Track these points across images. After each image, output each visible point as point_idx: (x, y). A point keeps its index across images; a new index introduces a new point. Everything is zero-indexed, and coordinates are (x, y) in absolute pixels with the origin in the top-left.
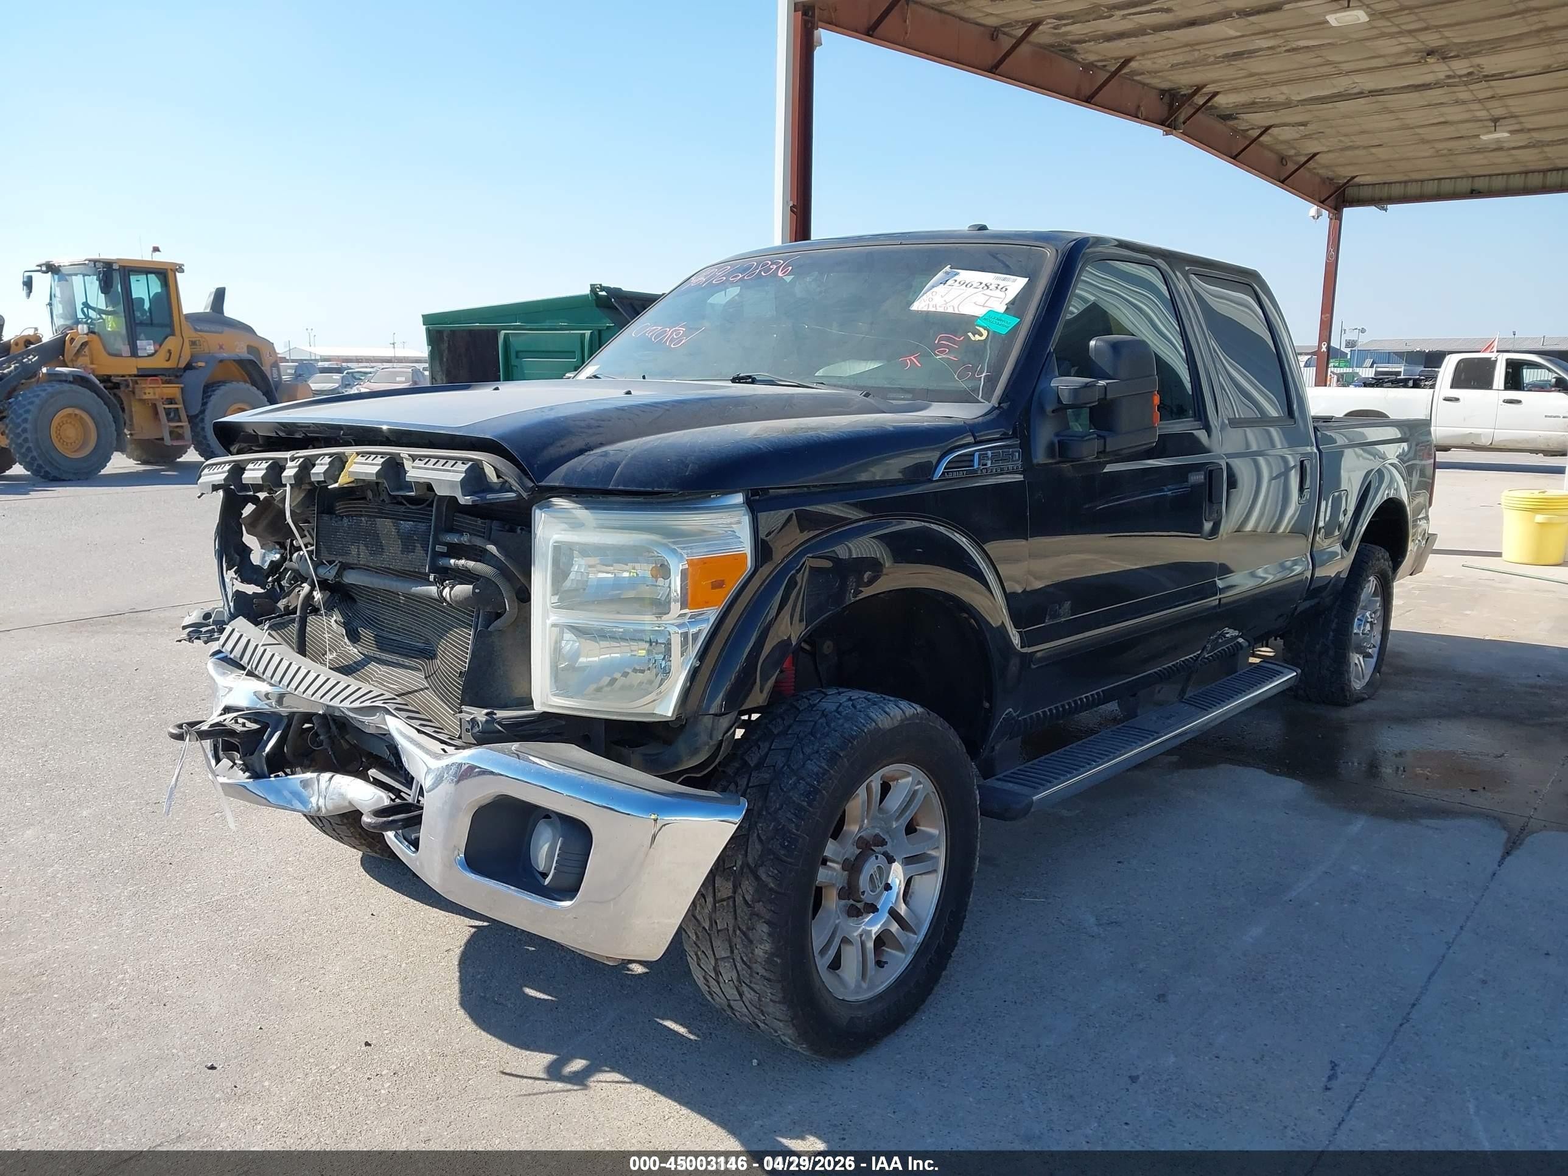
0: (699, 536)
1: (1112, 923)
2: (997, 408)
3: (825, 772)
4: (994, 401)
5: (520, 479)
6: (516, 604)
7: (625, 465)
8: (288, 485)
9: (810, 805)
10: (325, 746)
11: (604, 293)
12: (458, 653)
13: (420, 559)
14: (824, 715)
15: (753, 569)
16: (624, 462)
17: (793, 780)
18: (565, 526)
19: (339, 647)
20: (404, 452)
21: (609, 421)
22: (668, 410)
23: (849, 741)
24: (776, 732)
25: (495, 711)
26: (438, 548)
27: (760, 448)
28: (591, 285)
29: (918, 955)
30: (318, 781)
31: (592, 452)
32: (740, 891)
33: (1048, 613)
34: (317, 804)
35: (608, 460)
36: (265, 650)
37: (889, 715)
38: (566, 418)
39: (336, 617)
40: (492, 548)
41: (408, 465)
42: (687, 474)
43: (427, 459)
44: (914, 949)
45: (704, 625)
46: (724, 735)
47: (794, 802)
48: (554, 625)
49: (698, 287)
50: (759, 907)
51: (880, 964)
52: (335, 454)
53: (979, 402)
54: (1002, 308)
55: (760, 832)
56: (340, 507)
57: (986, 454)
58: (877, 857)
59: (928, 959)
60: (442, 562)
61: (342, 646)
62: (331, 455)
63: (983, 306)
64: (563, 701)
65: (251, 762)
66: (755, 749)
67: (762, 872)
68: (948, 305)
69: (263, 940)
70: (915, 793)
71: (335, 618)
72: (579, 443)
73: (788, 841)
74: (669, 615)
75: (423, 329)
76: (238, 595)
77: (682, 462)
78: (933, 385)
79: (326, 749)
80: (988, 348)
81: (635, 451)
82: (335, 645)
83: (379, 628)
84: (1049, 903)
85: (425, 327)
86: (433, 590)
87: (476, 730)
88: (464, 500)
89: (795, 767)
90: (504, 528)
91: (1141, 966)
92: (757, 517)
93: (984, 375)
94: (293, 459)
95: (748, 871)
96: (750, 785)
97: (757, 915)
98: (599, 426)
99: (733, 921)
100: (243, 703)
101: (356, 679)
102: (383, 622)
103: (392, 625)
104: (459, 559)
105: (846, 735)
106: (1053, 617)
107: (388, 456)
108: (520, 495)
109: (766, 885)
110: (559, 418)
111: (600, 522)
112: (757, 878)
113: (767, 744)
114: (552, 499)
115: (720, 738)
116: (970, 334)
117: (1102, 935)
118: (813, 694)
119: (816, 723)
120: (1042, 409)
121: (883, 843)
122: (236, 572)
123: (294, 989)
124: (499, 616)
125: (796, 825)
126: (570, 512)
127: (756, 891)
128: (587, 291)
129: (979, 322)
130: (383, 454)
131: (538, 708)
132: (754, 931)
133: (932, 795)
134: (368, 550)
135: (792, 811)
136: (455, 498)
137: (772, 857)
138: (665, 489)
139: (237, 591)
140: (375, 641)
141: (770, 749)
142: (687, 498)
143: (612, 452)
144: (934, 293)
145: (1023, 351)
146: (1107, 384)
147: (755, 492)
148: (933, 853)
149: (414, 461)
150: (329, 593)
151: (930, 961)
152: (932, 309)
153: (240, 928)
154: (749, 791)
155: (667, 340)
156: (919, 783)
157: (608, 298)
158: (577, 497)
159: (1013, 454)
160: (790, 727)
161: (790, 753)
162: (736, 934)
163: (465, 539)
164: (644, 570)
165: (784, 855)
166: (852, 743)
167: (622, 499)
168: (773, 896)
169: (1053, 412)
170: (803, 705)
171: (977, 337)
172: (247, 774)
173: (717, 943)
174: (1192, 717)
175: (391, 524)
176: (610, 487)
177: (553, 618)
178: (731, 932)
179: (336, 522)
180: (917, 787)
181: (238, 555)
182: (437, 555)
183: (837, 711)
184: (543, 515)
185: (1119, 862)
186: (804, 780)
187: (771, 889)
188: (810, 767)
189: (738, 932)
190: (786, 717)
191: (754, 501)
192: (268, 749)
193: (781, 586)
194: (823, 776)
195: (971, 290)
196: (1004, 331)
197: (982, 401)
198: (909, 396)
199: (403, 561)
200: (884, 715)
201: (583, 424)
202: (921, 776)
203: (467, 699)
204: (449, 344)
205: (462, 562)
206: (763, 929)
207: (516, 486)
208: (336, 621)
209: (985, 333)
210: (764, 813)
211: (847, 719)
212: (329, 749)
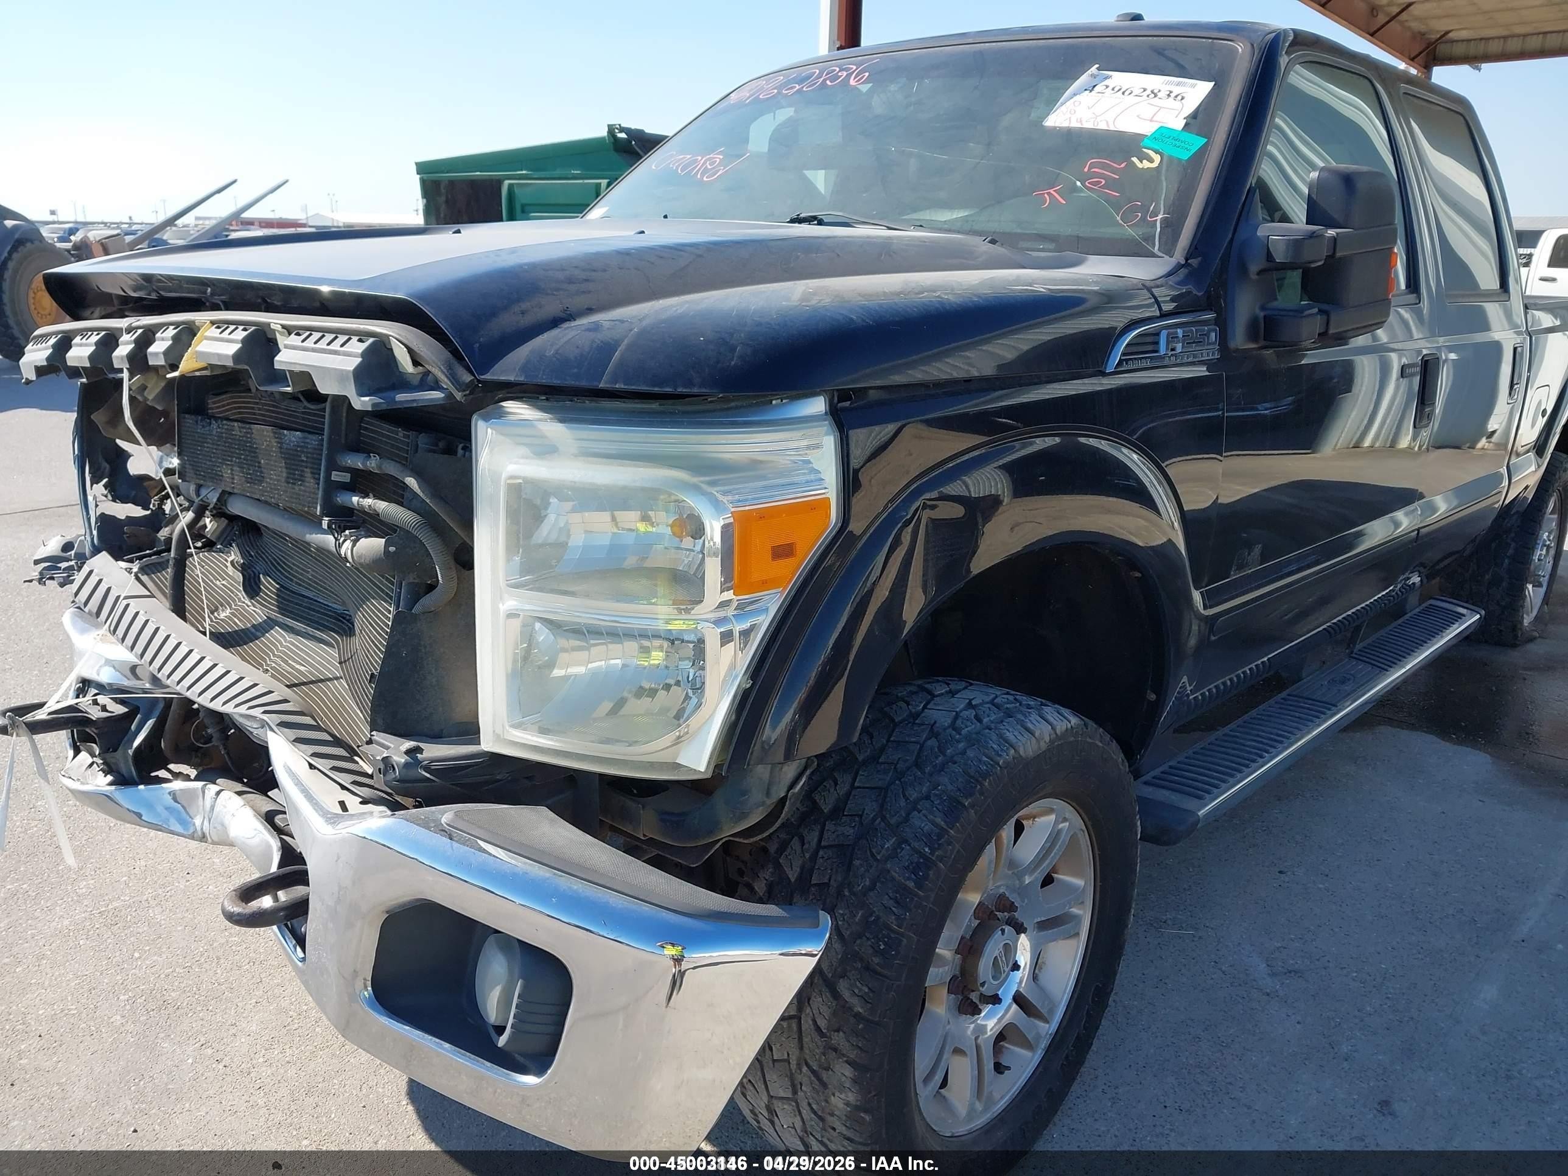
0: (752, 468)
1: (1290, 972)
2: (1183, 266)
3: (942, 832)
4: (1179, 256)
5: (450, 368)
6: (454, 575)
7: (629, 347)
8: (125, 370)
9: (920, 886)
10: (215, 742)
11: (623, 135)
12: (375, 636)
13: (312, 490)
14: (933, 733)
15: (839, 525)
16: (626, 342)
17: (891, 842)
18: (523, 450)
19: (234, 601)
20: (275, 321)
21: (605, 271)
22: (700, 256)
23: (977, 780)
24: (861, 758)
25: (422, 745)
26: (336, 476)
27: (852, 319)
28: (609, 125)
29: (1049, 1050)
30: (204, 792)
31: (573, 324)
32: (808, 1010)
33: (1235, 562)
34: (202, 829)
35: (599, 337)
36: (128, 606)
37: (1033, 734)
38: (534, 266)
39: (234, 555)
40: (411, 482)
41: (282, 340)
42: (733, 363)
43: (308, 333)
44: (1044, 1044)
45: (761, 618)
46: (788, 791)
47: (893, 879)
48: (511, 615)
49: (740, 105)
50: (838, 1039)
51: (999, 1068)
52: (183, 323)
53: (1154, 255)
54: (1179, 124)
55: (840, 923)
56: (214, 404)
57: (1176, 333)
58: (1003, 931)
59: (1064, 1055)
60: (342, 499)
61: (239, 599)
62: (176, 325)
63: (1151, 121)
64: (529, 737)
65: (113, 760)
66: (829, 783)
67: (843, 987)
68: (1099, 119)
69: (163, 976)
70: (1059, 832)
71: (233, 557)
72: (551, 307)
73: (885, 944)
74: (702, 604)
75: (417, 178)
76: (106, 522)
77: (724, 341)
78: (1085, 231)
79: (217, 747)
80: (1163, 178)
81: (644, 323)
82: (230, 596)
83: (287, 577)
84: (1200, 938)
85: (419, 176)
86: (329, 540)
87: (391, 776)
88: (362, 403)
89: (893, 821)
90: (437, 445)
91: (1345, 1048)
92: (847, 437)
93: (1160, 216)
94: (129, 330)
95: (821, 982)
96: (823, 843)
97: (835, 1050)
98: (587, 280)
99: (797, 1052)
100: (106, 676)
101: (243, 659)
102: (292, 569)
103: (302, 574)
104: (366, 496)
105: (972, 772)
106: (1240, 567)
107: (254, 328)
108: (450, 396)
109: (851, 1009)
110: (521, 266)
111: (585, 444)
112: (836, 995)
113: (848, 778)
114: (504, 404)
115: (783, 795)
116: (1135, 159)
117: (1281, 993)
118: (912, 693)
119: (922, 746)
120: (1243, 269)
121: (1012, 908)
122: (105, 486)
123: (190, 1061)
124: (431, 588)
125: (898, 918)
126: (533, 426)
127: (834, 1014)
128: (603, 133)
129: (1146, 142)
130: (246, 324)
131: (488, 744)
132: (830, 1072)
133: (1080, 835)
134: (243, 473)
135: (891, 895)
136: (345, 399)
137: (859, 965)
138: (695, 390)
139: (103, 514)
140: (277, 595)
141: (852, 787)
142: (733, 404)
143: (606, 324)
144: (1077, 104)
145: (1214, 185)
146: (1337, 234)
147: (844, 395)
148: (1075, 910)
149: (290, 334)
150: (226, 521)
151: (1067, 1057)
152: (1075, 124)
153: (137, 955)
154: (821, 853)
155: (698, 171)
156: (1065, 820)
157: (628, 141)
158: (547, 399)
159: (1208, 335)
160: (883, 749)
161: (885, 797)
162: (801, 1071)
163: (372, 463)
164: (662, 524)
165: (877, 964)
166: (981, 784)
167: (623, 405)
168: (861, 1026)
169: (1259, 273)
170: (900, 712)
171: (1146, 164)
172: (110, 778)
173: (771, 1076)
174: (1370, 681)
175: (272, 435)
176: (601, 386)
177: (510, 603)
178: (793, 1066)
179: (203, 427)
180: (1061, 826)
181: (108, 463)
182: (332, 488)
183: (953, 726)
184: (489, 430)
185: (1280, 872)
186: (909, 845)
187: (857, 1015)
188: (917, 823)
189: (805, 1069)
190: (875, 734)
191: (844, 409)
192: (136, 743)
193: (883, 546)
194: (939, 840)
195: (1131, 99)
196: (1185, 156)
197: (1160, 254)
198: (1052, 246)
199: (288, 494)
200: (1026, 734)
201: (560, 276)
202: (1069, 811)
203: (380, 721)
204: (447, 197)
205: (368, 502)
206: (843, 1072)
207: (445, 382)
208: (232, 563)
209: (1157, 158)
210: (847, 893)
211: (973, 741)
212: (221, 747)
